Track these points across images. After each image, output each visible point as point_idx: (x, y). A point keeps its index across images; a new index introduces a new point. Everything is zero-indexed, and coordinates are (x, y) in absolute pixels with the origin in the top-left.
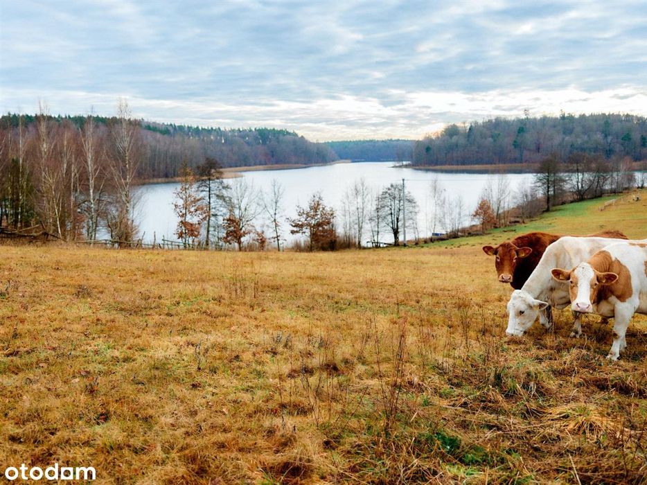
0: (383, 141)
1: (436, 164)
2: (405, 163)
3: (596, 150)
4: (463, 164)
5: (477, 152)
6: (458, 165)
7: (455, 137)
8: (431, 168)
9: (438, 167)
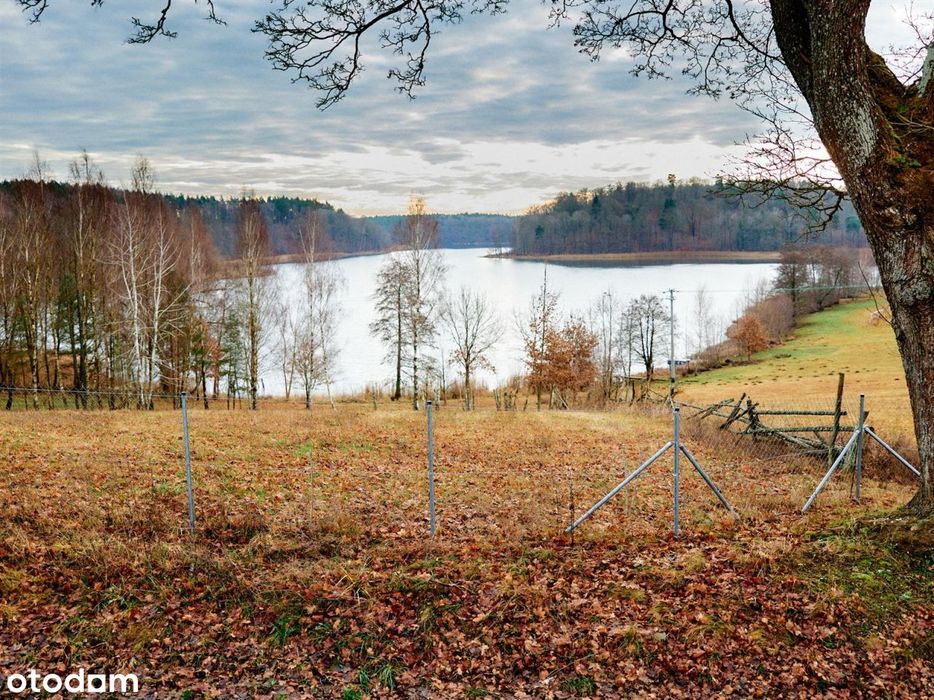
0: (454, 216)
1: (551, 253)
2: (504, 250)
3: (773, 232)
4: (591, 252)
5: (609, 234)
6: (582, 253)
7: (576, 213)
8: (544, 257)
9: (555, 257)
